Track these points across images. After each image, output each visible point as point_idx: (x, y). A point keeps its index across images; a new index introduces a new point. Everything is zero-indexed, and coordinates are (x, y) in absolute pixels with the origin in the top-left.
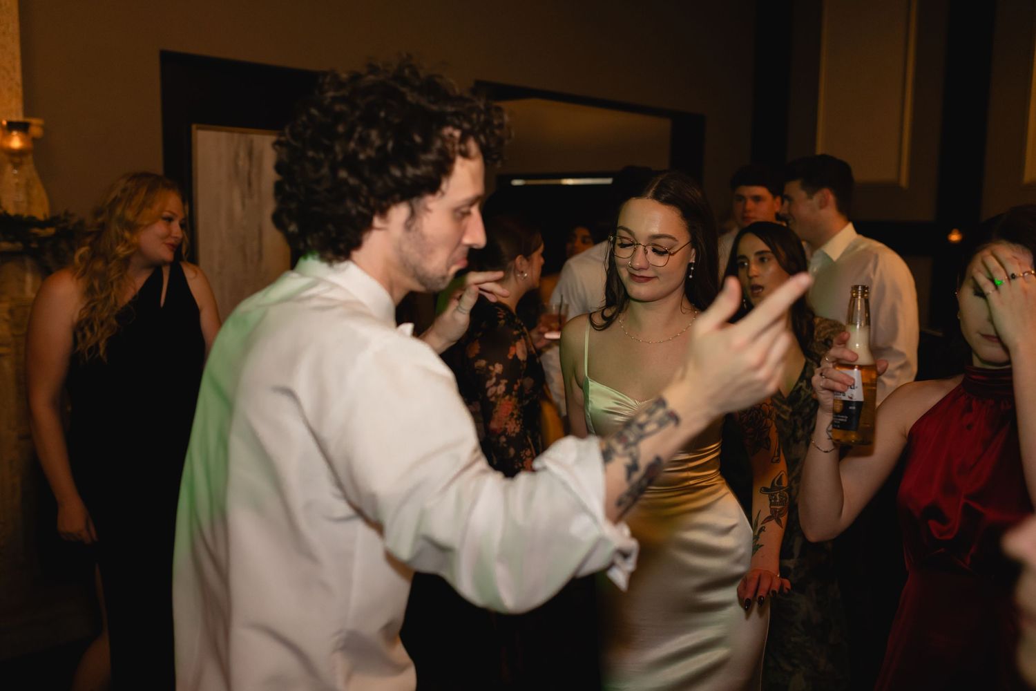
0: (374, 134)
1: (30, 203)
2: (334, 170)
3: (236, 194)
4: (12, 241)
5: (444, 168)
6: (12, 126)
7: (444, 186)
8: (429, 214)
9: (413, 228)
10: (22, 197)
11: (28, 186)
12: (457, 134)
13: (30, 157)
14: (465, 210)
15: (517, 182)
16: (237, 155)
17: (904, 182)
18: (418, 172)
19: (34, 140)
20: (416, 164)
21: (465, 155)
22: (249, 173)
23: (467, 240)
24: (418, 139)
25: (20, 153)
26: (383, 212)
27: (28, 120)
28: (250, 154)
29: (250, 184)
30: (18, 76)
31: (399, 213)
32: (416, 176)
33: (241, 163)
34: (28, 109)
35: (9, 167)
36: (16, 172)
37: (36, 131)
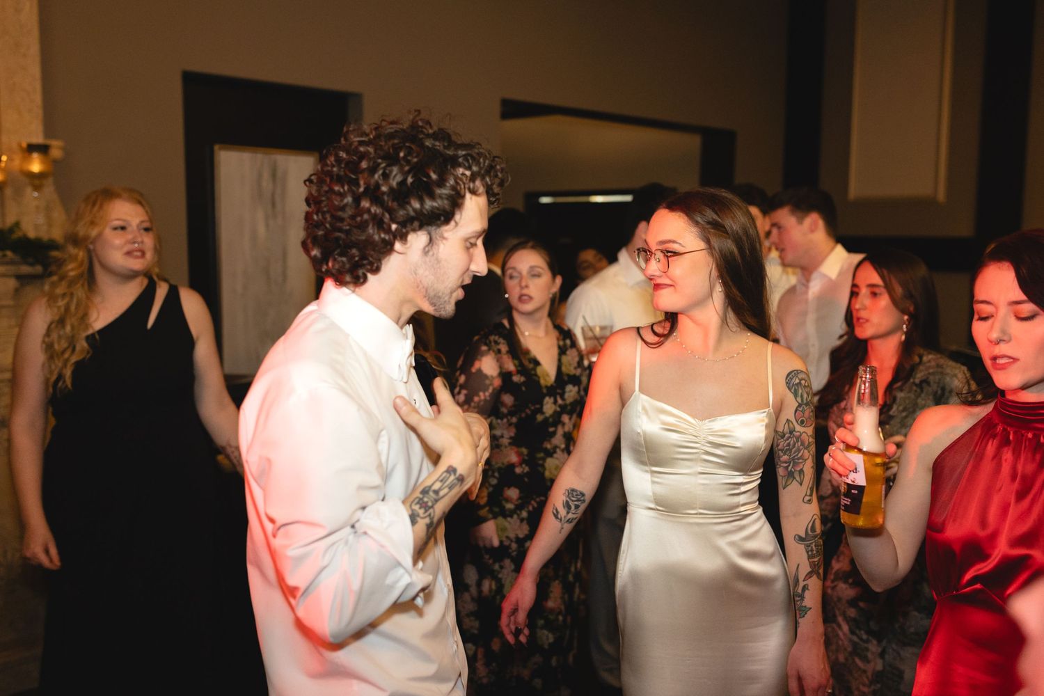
0: (395, 170)
1: (50, 225)
2: (357, 200)
3: (260, 215)
4: (32, 265)
5: (456, 202)
6: (32, 148)
7: (457, 217)
8: (444, 241)
9: (431, 253)
10: (41, 220)
11: (48, 209)
12: (468, 173)
13: (50, 180)
14: (473, 241)
15: (545, 200)
16: (260, 176)
17: (941, 196)
18: (435, 204)
19: (55, 162)
20: (432, 196)
21: (473, 192)
22: (273, 195)
23: (473, 267)
24: (434, 176)
25: (41, 176)
26: (403, 237)
27: (48, 142)
28: (274, 175)
29: (274, 205)
30: (38, 98)
31: (418, 240)
32: (433, 207)
33: (264, 184)
34: (49, 130)
35: (29, 190)
36: (36, 194)
37: (56, 153)
